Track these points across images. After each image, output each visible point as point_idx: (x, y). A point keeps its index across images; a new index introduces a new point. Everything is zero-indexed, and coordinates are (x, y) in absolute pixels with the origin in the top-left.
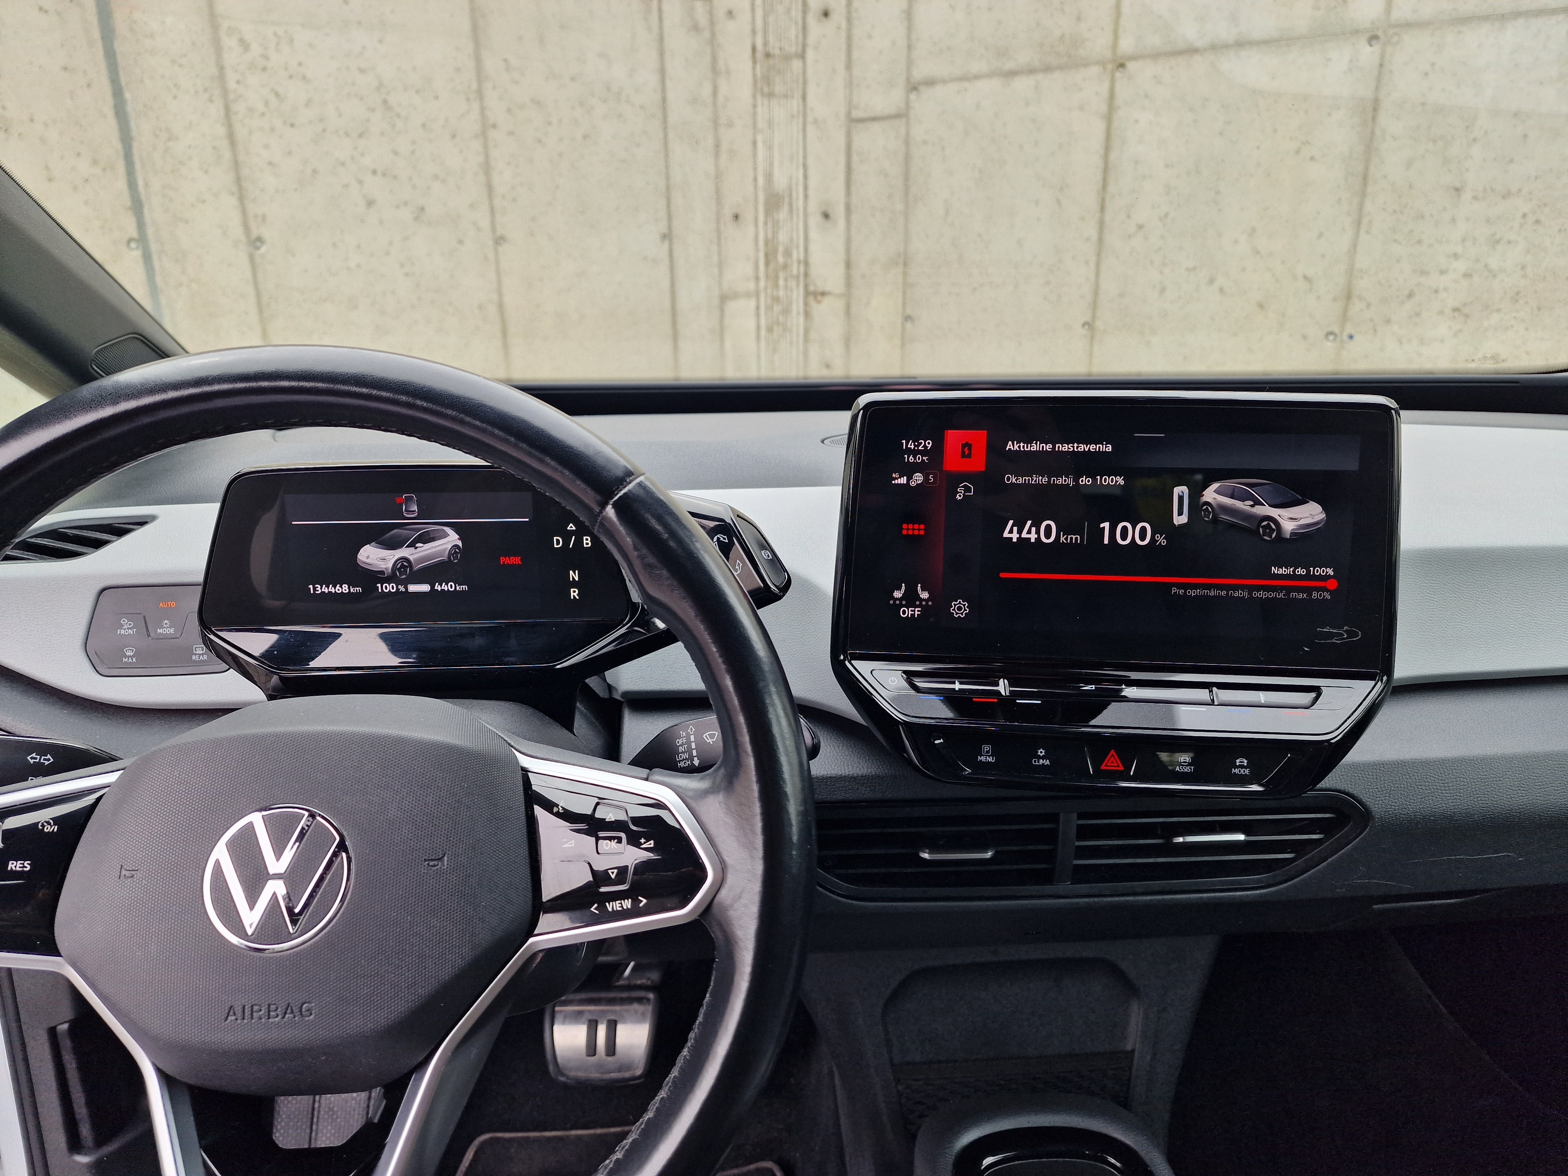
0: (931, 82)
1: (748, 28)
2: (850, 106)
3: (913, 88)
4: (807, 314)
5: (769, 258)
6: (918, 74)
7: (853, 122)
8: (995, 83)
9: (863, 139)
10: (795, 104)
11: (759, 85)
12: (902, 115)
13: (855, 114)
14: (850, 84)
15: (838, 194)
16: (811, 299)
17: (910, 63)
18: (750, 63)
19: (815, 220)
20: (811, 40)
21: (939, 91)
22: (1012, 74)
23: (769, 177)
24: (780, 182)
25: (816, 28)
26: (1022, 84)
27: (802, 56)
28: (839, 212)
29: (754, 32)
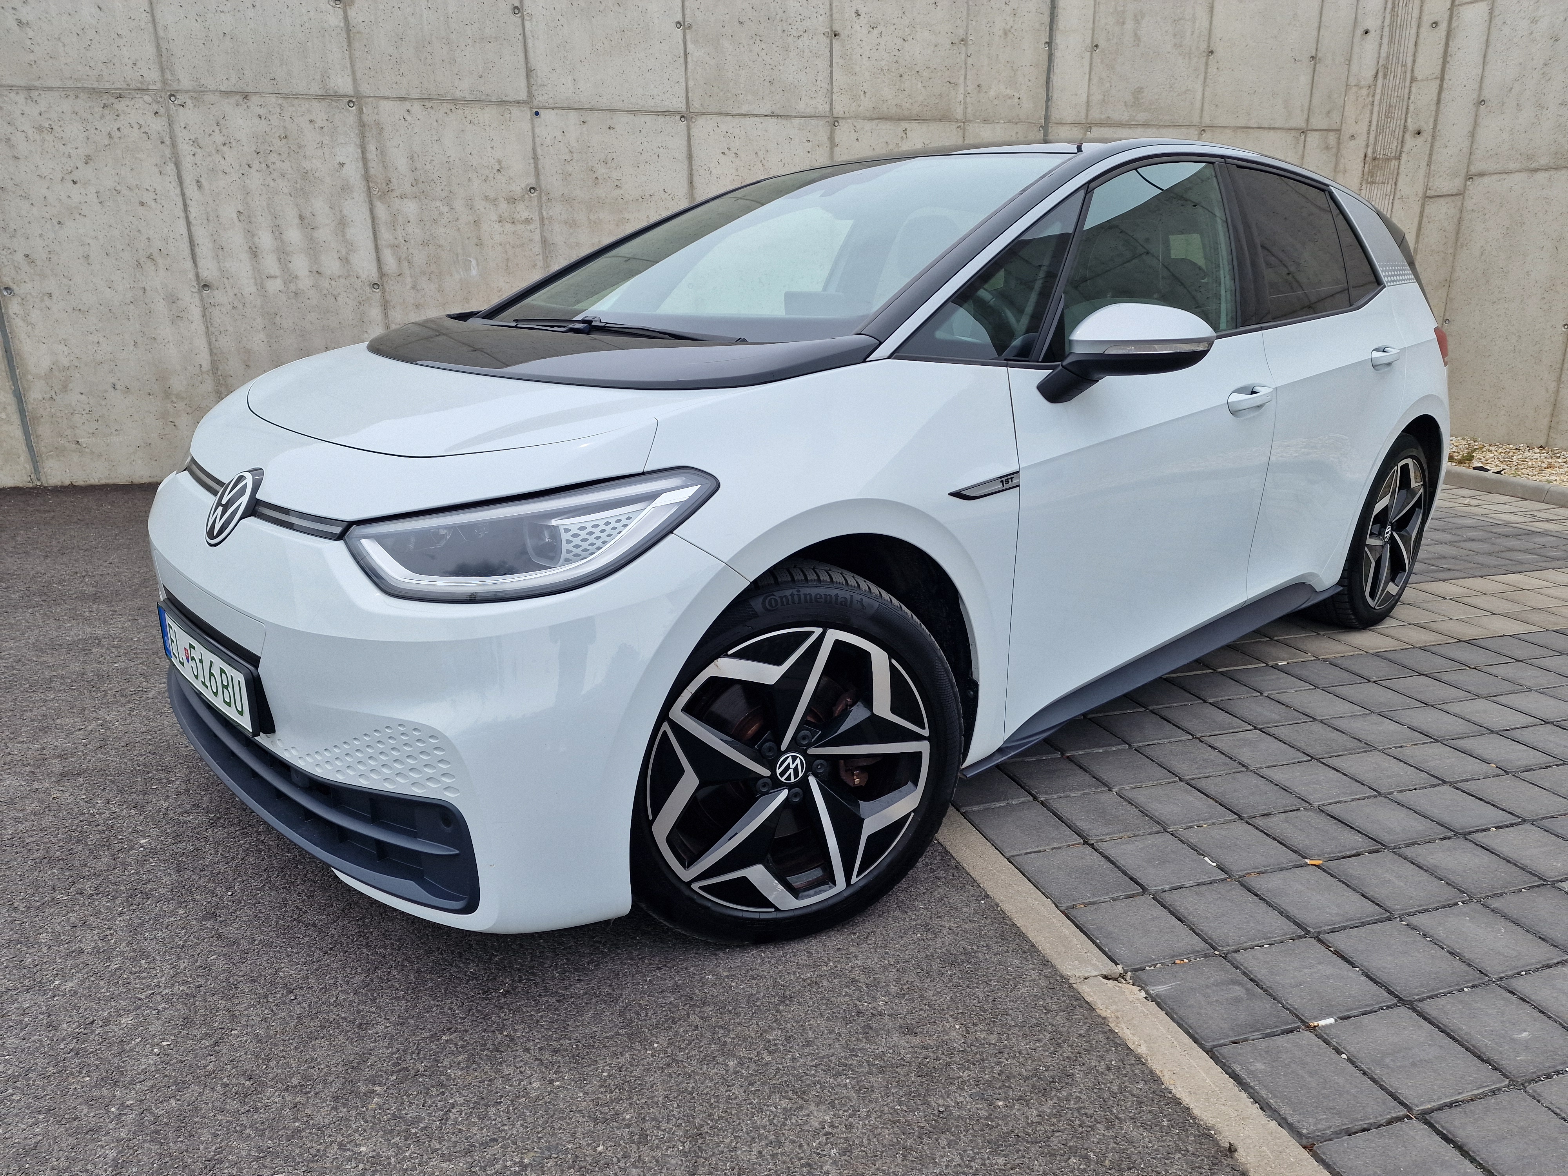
0: (1481, 174)
1: (1364, 144)
2: (1427, 188)
6: (1473, 170)
7: (1427, 197)
8: (1523, 176)
9: (1432, 208)
10: (1388, 188)
11: (1365, 177)
12: (1460, 194)
13: (1429, 193)
14: (1428, 175)
17: (1469, 163)
18: (1362, 165)
20: (1405, 149)
21: (1486, 180)
22: (1536, 170)
25: (1410, 141)
26: (1541, 176)
27: (1398, 158)
29: (1367, 146)
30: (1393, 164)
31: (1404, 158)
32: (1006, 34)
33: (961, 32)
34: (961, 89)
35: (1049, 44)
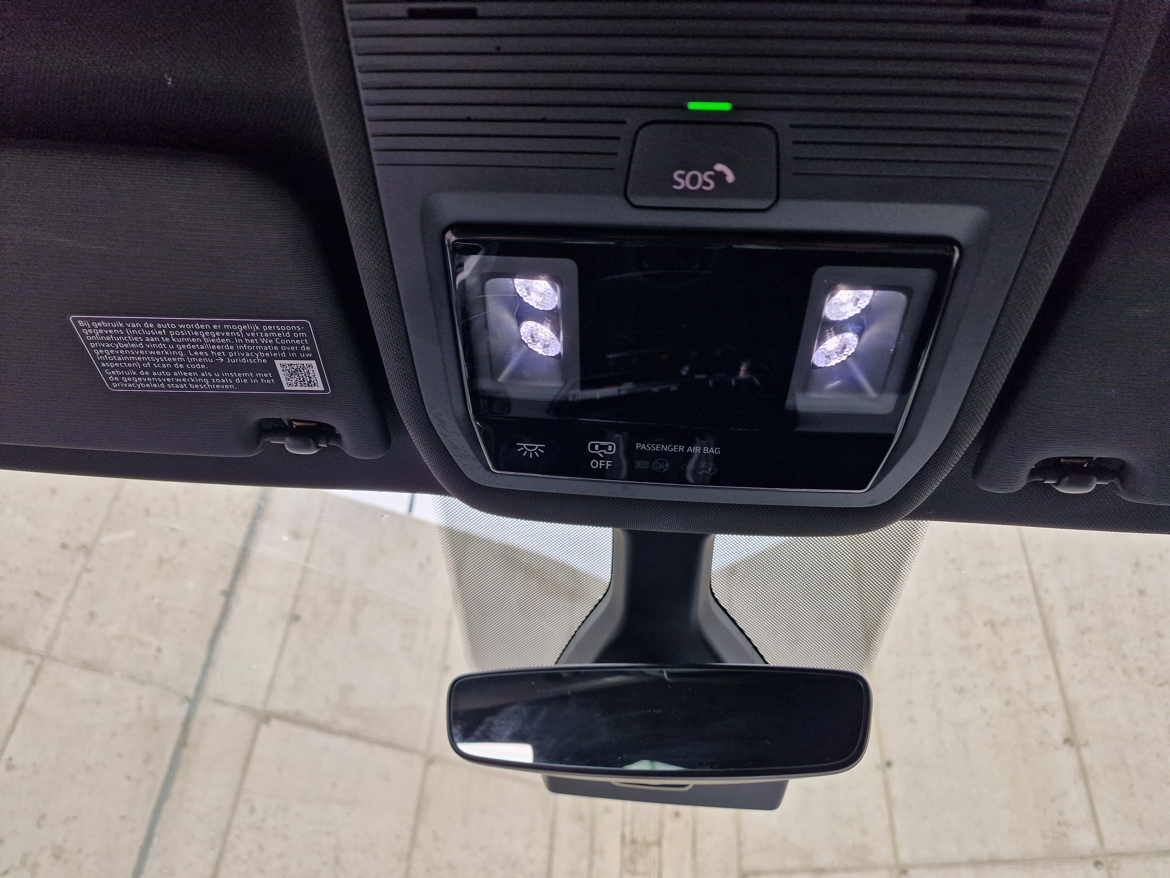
0: (760, 873)
6: (747, 865)
11: (625, 864)
14: (695, 869)
17: (740, 856)
18: (619, 847)
20: (666, 832)
22: (819, 871)
25: (669, 825)
27: (659, 844)
29: (624, 823)
30: (654, 850)
31: (665, 844)
32: (161, 561)
33: (85, 538)
34: (57, 609)
35: (229, 594)
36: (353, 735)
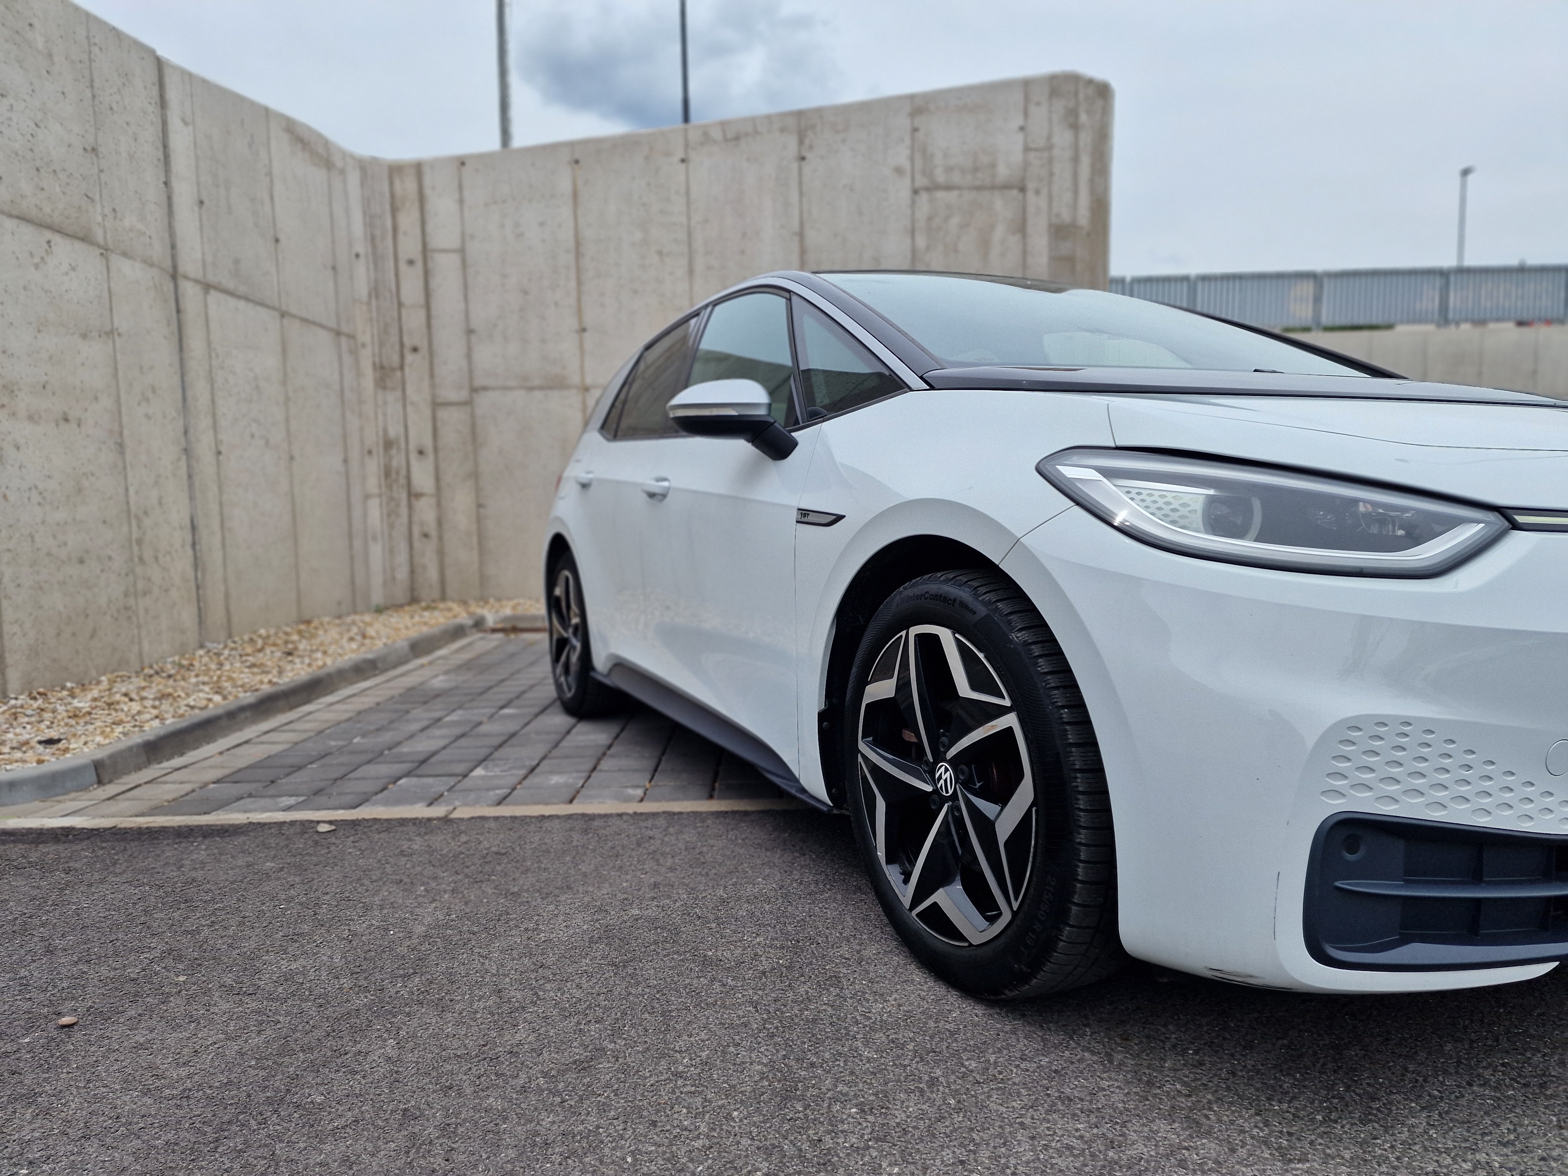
0: (485, 389)
1: (371, 353)
2: (434, 397)
3: (474, 390)
4: (410, 507)
5: (387, 474)
6: (476, 384)
7: (436, 405)
8: (522, 392)
9: (443, 414)
10: (398, 393)
11: (378, 382)
12: (468, 403)
13: (437, 401)
14: (433, 386)
15: (428, 442)
16: (413, 499)
17: (471, 378)
18: (372, 371)
19: (413, 456)
20: (407, 362)
21: (491, 393)
22: (531, 388)
23: (385, 431)
24: (392, 433)
25: (409, 357)
26: (537, 394)
27: (402, 367)
28: (430, 450)
29: (374, 355)
30: (398, 374)
31: (407, 370)
32: (131, 159)
33: (91, 139)
34: (99, 209)
35: (167, 184)
36: (246, 299)
